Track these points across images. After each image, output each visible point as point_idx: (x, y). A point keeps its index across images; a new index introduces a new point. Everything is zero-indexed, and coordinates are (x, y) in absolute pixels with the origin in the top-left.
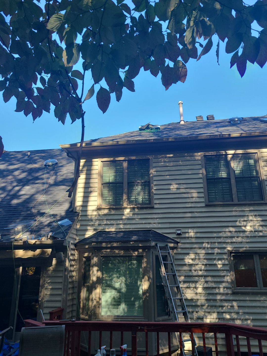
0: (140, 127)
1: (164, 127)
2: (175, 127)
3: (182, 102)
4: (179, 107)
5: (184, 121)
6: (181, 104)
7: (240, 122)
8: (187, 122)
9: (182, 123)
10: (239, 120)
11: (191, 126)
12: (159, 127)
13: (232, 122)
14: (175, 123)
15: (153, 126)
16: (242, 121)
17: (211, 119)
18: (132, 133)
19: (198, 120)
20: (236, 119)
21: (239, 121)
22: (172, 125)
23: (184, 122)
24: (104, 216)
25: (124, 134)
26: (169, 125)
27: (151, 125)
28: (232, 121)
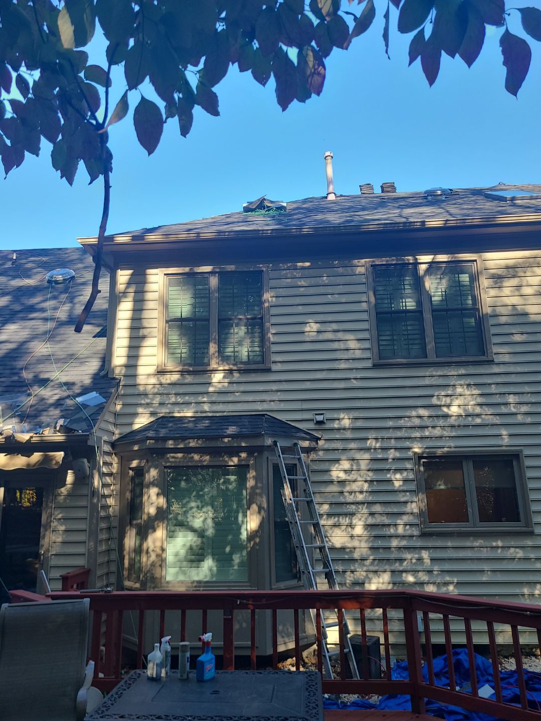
0: (245, 205)
1: (295, 206)
2: (317, 205)
3: (332, 155)
4: (326, 164)
5: (335, 193)
6: (329, 158)
7: (446, 198)
8: (341, 196)
9: (331, 197)
10: (445, 194)
11: (350, 205)
12: (285, 205)
13: (431, 198)
14: (316, 199)
15: (272, 202)
16: (450, 195)
17: (388, 192)
18: (228, 216)
19: (363, 192)
20: (439, 192)
21: (444, 196)
22: (311, 202)
23: (336, 197)
24: (171, 386)
25: (212, 218)
26: (305, 201)
27: (268, 200)
28: (431, 196)
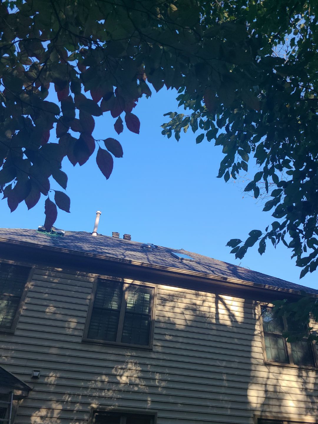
0: (40, 227)
1: (72, 234)
2: (84, 237)
3: (101, 213)
4: (96, 217)
5: (97, 233)
6: (99, 214)
7: (153, 250)
8: (101, 235)
9: (95, 235)
10: (152, 248)
11: (104, 241)
12: (64, 232)
13: (144, 249)
14: (87, 233)
15: (56, 229)
16: (155, 249)
17: (126, 239)
18: (26, 231)
19: (113, 236)
20: (149, 246)
21: (152, 249)
22: (82, 234)
23: (97, 235)
25: (15, 230)
26: (79, 233)
28: (145, 247)
